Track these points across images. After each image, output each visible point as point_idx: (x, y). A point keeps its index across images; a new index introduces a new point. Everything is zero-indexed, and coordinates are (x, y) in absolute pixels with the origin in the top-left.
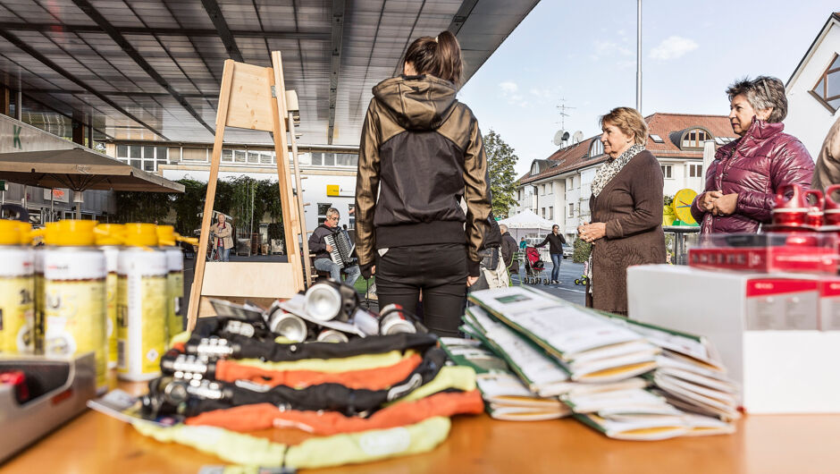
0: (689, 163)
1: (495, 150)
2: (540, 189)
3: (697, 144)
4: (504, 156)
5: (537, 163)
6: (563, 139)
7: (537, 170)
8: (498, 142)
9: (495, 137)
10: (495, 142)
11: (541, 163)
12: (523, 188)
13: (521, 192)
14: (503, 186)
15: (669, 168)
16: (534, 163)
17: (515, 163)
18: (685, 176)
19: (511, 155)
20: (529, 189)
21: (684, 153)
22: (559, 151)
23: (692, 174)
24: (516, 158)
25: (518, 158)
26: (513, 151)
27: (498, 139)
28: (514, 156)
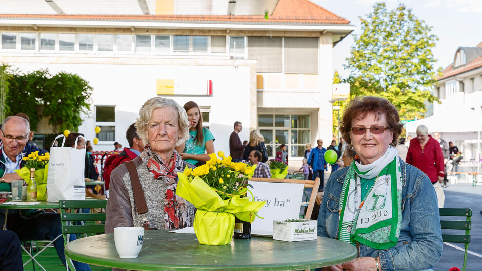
1: (405, 28)
2: (467, 83)
4: (418, 37)
5: (462, 51)
7: (462, 59)
8: (410, 18)
9: (405, 12)
10: (406, 18)
12: (444, 85)
13: (442, 89)
14: (418, 77)
16: (459, 51)
17: (434, 45)
19: (429, 34)
20: (452, 87)
24: (435, 38)
25: (438, 40)
26: (432, 29)
27: (409, 15)
28: (433, 36)
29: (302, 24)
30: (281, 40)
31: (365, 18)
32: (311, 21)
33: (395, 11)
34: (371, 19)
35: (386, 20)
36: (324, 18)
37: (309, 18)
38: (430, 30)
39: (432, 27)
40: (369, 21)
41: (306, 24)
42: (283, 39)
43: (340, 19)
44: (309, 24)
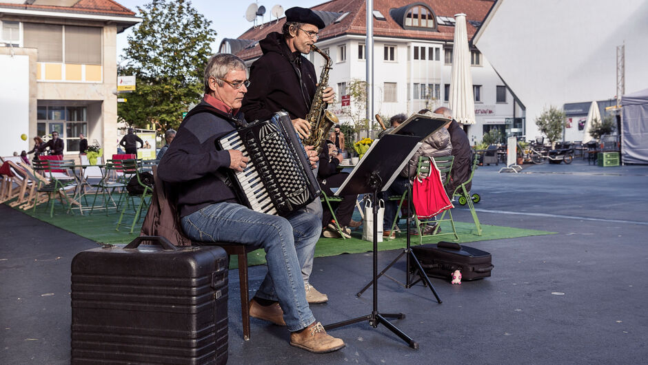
0: (413, 45)
3: (420, 23)
4: (197, 30)
5: (227, 43)
6: (257, 14)
8: (190, 11)
9: (184, 5)
11: (232, 42)
15: (392, 50)
16: (223, 42)
17: (213, 40)
18: (409, 59)
19: (208, 29)
21: (408, 32)
22: (253, 28)
23: (416, 57)
24: (213, 33)
25: (215, 34)
26: (210, 24)
27: (188, 8)
28: (212, 30)
29: (86, 13)
30: (62, 28)
31: (144, 8)
32: (96, 11)
33: (174, 3)
34: (149, 10)
35: (166, 11)
36: (109, 8)
37: (92, 7)
38: (209, 25)
39: (211, 22)
40: (148, 11)
41: (90, 13)
42: (64, 27)
43: (125, 9)
44: (93, 13)
